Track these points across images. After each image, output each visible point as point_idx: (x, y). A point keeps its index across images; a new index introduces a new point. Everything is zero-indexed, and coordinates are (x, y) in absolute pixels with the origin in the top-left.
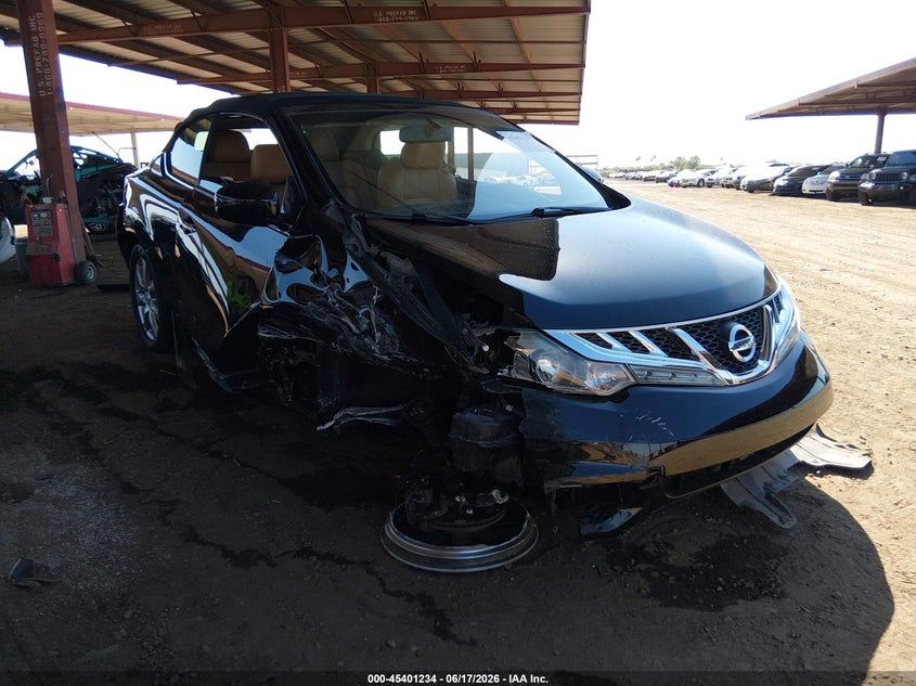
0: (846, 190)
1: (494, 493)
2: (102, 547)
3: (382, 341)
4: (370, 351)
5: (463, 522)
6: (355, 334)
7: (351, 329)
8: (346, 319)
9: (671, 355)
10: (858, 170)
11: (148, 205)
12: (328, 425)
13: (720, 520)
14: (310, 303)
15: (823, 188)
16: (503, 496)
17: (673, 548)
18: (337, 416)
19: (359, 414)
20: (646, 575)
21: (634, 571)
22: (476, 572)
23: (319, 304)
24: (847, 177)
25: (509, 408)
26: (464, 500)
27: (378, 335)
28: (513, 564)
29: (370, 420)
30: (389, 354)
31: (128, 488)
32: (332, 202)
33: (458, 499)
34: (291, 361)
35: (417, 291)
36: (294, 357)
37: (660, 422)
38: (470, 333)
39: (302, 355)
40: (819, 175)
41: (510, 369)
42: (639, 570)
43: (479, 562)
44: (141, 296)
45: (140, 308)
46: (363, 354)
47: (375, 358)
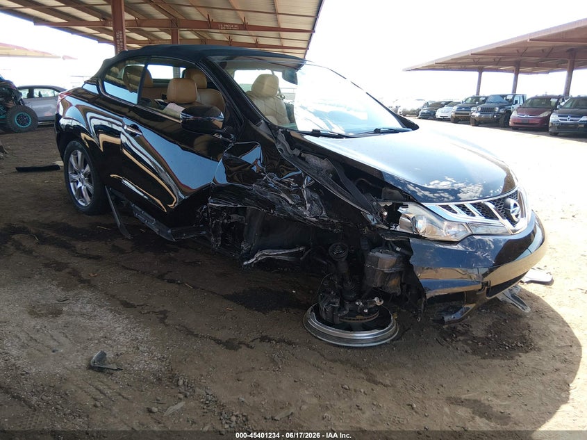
0: (462, 118)
1: (376, 299)
2: (135, 343)
3: (311, 209)
4: (302, 216)
5: (361, 317)
6: (291, 205)
7: (288, 202)
8: (283, 195)
9: (486, 217)
10: (469, 105)
11: (92, 120)
12: (251, 261)
13: (489, 311)
14: (254, 185)
15: (449, 115)
16: (380, 301)
17: (471, 327)
18: (258, 255)
19: (271, 253)
20: (465, 342)
21: (457, 341)
22: (373, 346)
23: (260, 185)
24: (463, 109)
25: (398, 249)
26: (361, 304)
27: (308, 205)
28: (391, 341)
29: (276, 257)
30: (316, 217)
31: (126, 305)
32: (262, 121)
33: (357, 303)
34: (226, 221)
35: (336, 179)
36: (230, 218)
37: (488, 255)
38: (378, 204)
39: (235, 217)
40: (445, 107)
41: (396, 226)
42: (460, 340)
43: (375, 340)
44: (74, 176)
45: (71, 184)
46: (296, 217)
47: (305, 219)
